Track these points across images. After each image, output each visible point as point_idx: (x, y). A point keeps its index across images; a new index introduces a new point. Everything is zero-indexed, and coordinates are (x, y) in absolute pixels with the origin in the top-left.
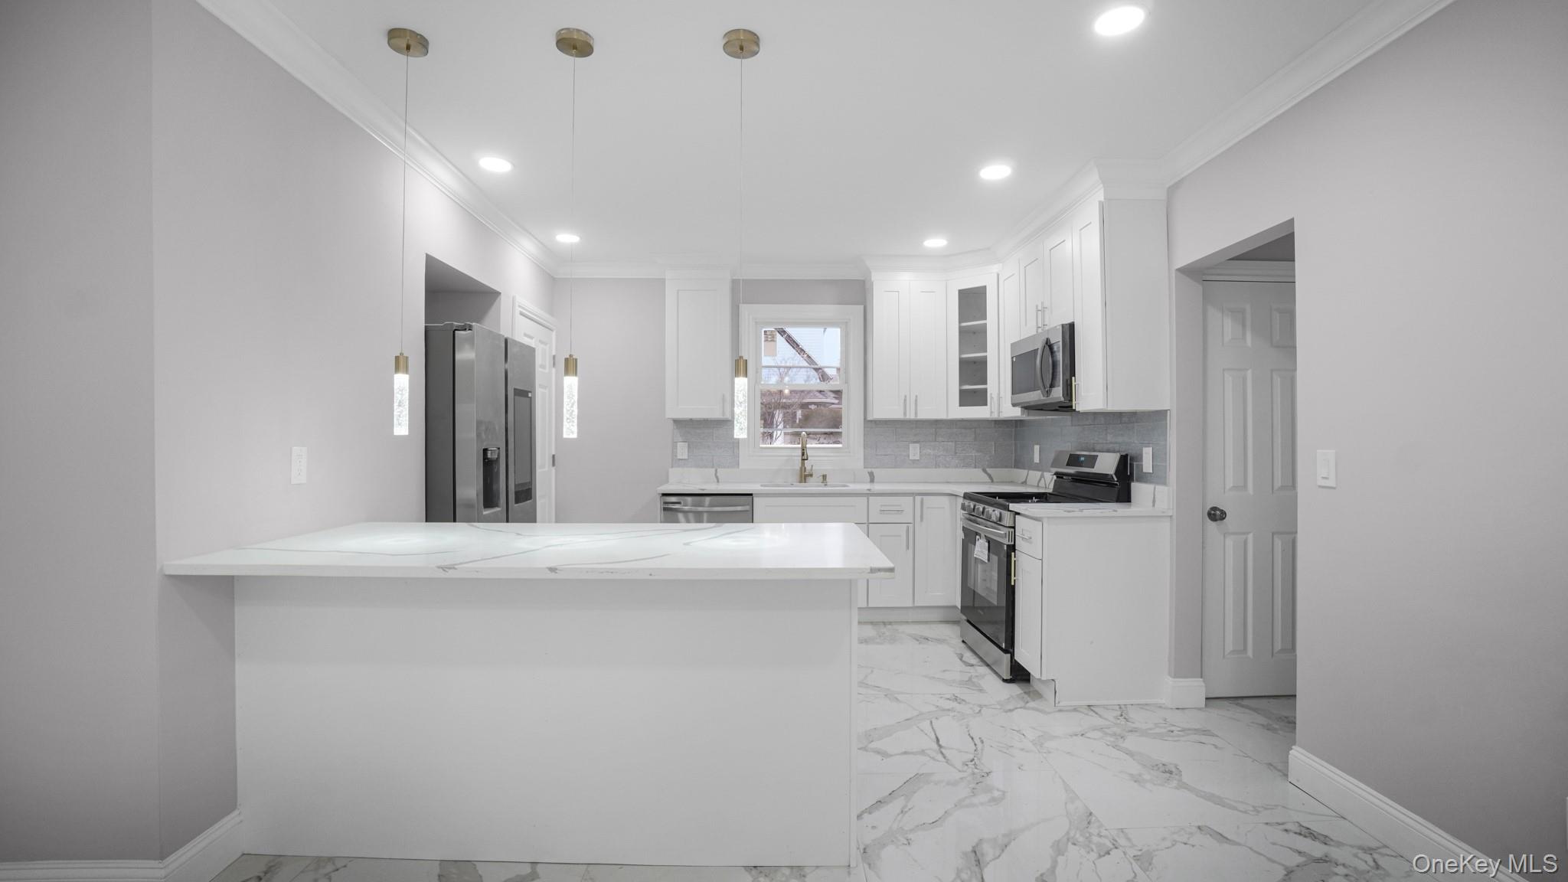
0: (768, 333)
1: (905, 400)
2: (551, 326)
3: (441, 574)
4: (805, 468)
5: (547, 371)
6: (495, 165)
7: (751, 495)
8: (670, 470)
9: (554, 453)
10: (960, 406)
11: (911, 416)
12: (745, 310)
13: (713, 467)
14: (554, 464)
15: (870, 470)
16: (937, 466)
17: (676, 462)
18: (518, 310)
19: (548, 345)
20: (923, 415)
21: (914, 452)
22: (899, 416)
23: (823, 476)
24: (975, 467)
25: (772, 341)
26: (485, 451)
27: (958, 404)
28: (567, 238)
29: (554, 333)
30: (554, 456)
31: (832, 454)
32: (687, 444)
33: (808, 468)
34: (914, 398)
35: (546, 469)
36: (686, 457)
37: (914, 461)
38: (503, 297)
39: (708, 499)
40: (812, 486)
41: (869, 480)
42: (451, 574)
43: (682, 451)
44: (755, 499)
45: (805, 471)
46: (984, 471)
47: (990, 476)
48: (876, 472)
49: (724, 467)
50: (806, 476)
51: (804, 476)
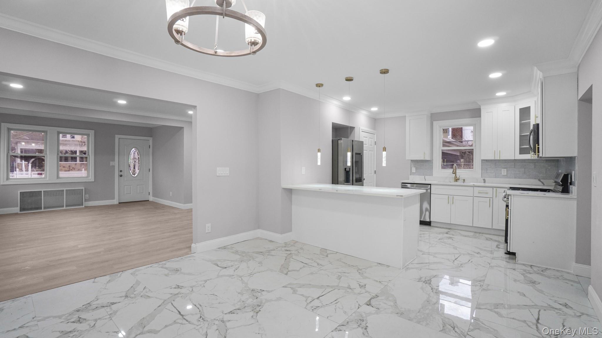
0: (445, 130)
1: (495, 152)
2: (374, 133)
3: (319, 190)
4: (456, 177)
5: (373, 146)
6: (347, 98)
7: (431, 184)
8: (410, 176)
9: (375, 170)
10: (520, 154)
11: (497, 158)
12: (435, 123)
13: (424, 175)
14: (375, 173)
15: (484, 178)
16: (515, 178)
17: (412, 173)
18: (361, 131)
19: (373, 139)
20: (502, 158)
21: (504, 172)
22: (493, 158)
23: (464, 180)
24: (535, 179)
25: (446, 133)
26: (345, 169)
27: (519, 154)
28: (374, 109)
29: (375, 135)
30: (375, 171)
31: (468, 172)
32: (415, 168)
33: (458, 177)
34: (499, 151)
35: (372, 174)
36: (415, 172)
37: (504, 175)
38: (355, 128)
39: (415, 185)
40: (459, 183)
41: (483, 182)
42: (321, 190)
43: (414, 170)
44: (432, 186)
45: (456, 178)
46: (539, 180)
47: (542, 183)
48: (487, 179)
49: (428, 175)
50: (456, 180)
51: (457, 180)
